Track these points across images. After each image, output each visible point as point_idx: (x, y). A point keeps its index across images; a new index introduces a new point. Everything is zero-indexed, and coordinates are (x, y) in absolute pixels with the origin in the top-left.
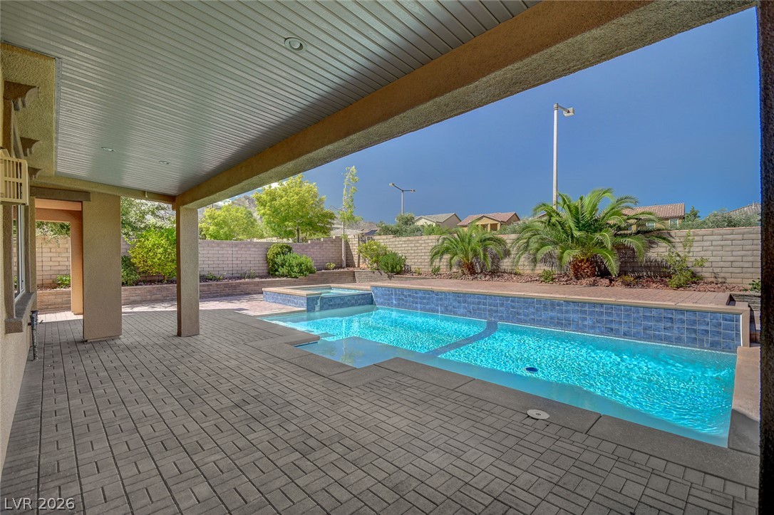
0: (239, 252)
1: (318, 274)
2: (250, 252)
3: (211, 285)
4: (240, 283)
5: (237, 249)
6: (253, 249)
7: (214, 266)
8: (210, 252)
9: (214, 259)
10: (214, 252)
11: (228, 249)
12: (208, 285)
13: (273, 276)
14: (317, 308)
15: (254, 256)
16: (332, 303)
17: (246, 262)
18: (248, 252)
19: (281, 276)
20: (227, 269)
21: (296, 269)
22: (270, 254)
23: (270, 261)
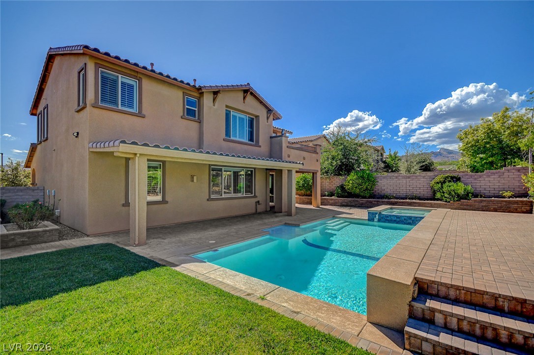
0: (411, 182)
1: (475, 201)
2: (420, 182)
3: (379, 201)
4: (398, 202)
5: (410, 180)
6: (423, 180)
7: (394, 190)
8: (391, 182)
9: (394, 186)
10: (394, 182)
11: (403, 180)
12: (377, 201)
13: (434, 199)
14: (376, 220)
15: (423, 184)
16: (388, 219)
17: (417, 188)
18: (418, 182)
19: (438, 200)
20: (403, 192)
21: (446, 195)
22: (433, 182)
23: (432, 188)
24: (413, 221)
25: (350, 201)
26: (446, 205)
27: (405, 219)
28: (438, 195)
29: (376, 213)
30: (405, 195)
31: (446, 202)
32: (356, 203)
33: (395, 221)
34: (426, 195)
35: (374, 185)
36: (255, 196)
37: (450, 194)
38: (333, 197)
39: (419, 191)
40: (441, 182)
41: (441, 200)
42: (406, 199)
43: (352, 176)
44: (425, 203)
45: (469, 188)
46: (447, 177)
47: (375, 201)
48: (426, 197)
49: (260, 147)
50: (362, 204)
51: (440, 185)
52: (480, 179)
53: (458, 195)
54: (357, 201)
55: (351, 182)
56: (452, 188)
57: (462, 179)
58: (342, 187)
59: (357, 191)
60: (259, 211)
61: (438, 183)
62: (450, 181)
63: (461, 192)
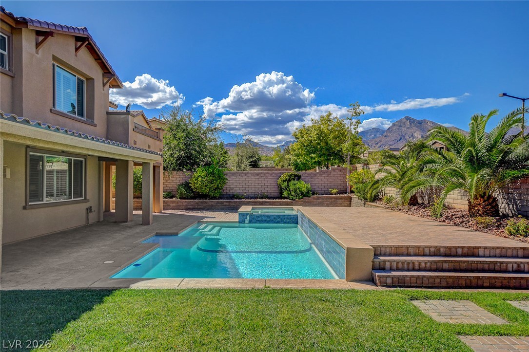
0: (259, 179)
1: (314, 198)
2: (268, 179)
3: (231, 202)
4: (250, 202)
5: (258, 177)
6: (270, 177)
7: (243, 189)
8: (240, 179)
9: (243, 184)
10: (243, 179)
11: (252, 177)
12: (229, 202)
13: (281, 198)
14: (247, 222)
15: (271, 182)
16: (259, 219)
17: (265, 187)
18: (266, 180)
19: (285, 198)
20: (251, 191)
21: (293, 193)
22: (279, 181)
23: (279, 186)
24: (281, 219)
25: (197, 203)
26: (292, 203)
27: (274, 218)
28: (285, 194)
29: (247, 214)
30: (253, 194)
31: (292, 200)
32: (204, 205)
33: (265, 220)
34: (273, 194)
35: (224, 182)
36: (86, 199)
37: (295, 191)
38: (174, 199)
39: (267, 189)
40: (286, 180)
41: (287, 198)
42: (257, 198)
43: (200, 172)
44: (275, 202)
45: (309, 186)
46: (291, 175)
47: (226, 202)
48: (273, 196)
49: (95, 126)
50: (212, 206)
51: (286, 184)
52: (315, 178)
53: (302, 194)
54: (206, 203)
55: (200, 179)
56: (297, 186)
57: (302, 177)
58: (187, 185)
59: (207, 191)
60: (91, 222)
61: (284, 181)
62: (294, 179)
63: (304, 190)
